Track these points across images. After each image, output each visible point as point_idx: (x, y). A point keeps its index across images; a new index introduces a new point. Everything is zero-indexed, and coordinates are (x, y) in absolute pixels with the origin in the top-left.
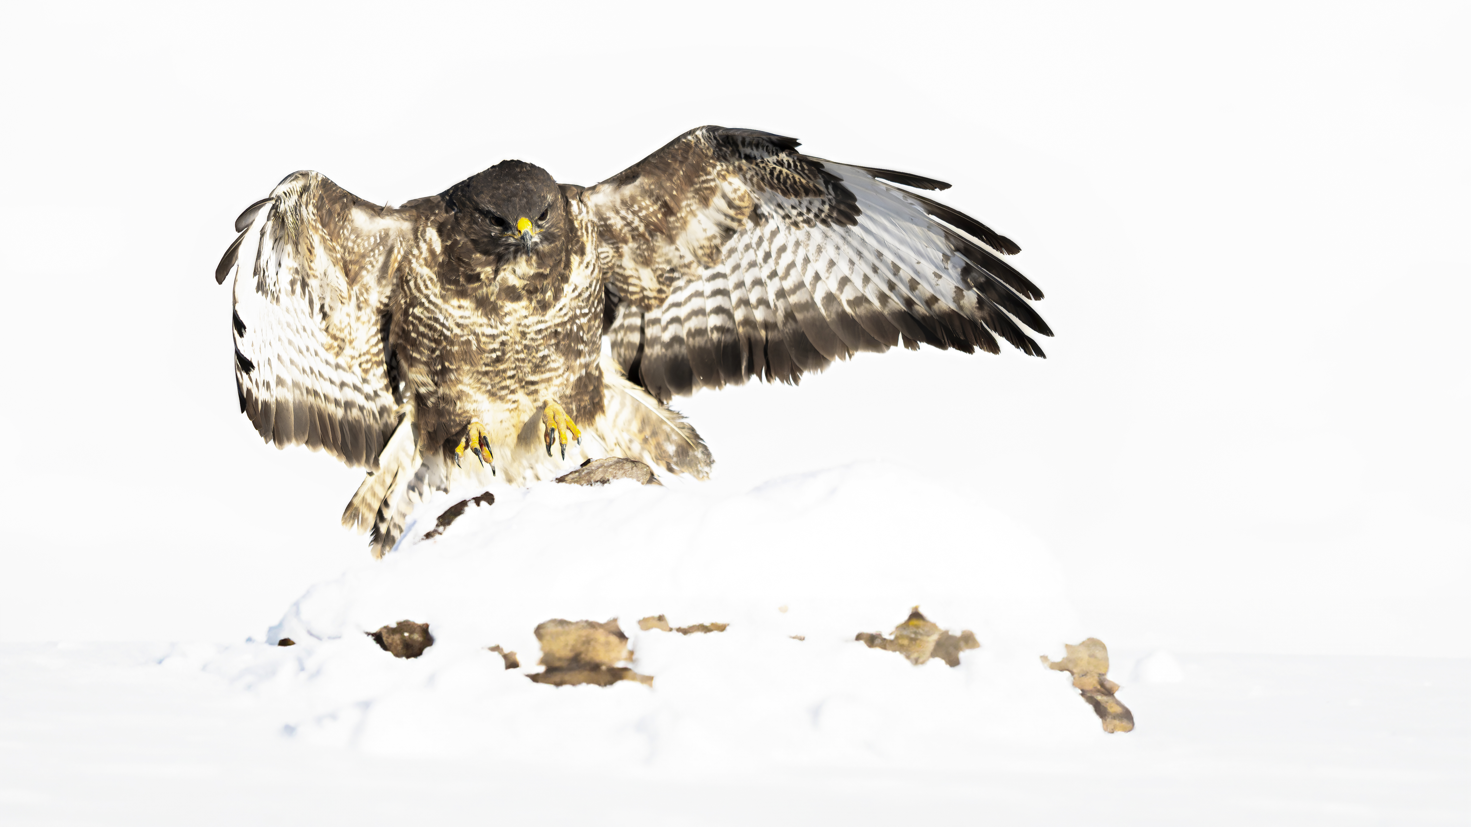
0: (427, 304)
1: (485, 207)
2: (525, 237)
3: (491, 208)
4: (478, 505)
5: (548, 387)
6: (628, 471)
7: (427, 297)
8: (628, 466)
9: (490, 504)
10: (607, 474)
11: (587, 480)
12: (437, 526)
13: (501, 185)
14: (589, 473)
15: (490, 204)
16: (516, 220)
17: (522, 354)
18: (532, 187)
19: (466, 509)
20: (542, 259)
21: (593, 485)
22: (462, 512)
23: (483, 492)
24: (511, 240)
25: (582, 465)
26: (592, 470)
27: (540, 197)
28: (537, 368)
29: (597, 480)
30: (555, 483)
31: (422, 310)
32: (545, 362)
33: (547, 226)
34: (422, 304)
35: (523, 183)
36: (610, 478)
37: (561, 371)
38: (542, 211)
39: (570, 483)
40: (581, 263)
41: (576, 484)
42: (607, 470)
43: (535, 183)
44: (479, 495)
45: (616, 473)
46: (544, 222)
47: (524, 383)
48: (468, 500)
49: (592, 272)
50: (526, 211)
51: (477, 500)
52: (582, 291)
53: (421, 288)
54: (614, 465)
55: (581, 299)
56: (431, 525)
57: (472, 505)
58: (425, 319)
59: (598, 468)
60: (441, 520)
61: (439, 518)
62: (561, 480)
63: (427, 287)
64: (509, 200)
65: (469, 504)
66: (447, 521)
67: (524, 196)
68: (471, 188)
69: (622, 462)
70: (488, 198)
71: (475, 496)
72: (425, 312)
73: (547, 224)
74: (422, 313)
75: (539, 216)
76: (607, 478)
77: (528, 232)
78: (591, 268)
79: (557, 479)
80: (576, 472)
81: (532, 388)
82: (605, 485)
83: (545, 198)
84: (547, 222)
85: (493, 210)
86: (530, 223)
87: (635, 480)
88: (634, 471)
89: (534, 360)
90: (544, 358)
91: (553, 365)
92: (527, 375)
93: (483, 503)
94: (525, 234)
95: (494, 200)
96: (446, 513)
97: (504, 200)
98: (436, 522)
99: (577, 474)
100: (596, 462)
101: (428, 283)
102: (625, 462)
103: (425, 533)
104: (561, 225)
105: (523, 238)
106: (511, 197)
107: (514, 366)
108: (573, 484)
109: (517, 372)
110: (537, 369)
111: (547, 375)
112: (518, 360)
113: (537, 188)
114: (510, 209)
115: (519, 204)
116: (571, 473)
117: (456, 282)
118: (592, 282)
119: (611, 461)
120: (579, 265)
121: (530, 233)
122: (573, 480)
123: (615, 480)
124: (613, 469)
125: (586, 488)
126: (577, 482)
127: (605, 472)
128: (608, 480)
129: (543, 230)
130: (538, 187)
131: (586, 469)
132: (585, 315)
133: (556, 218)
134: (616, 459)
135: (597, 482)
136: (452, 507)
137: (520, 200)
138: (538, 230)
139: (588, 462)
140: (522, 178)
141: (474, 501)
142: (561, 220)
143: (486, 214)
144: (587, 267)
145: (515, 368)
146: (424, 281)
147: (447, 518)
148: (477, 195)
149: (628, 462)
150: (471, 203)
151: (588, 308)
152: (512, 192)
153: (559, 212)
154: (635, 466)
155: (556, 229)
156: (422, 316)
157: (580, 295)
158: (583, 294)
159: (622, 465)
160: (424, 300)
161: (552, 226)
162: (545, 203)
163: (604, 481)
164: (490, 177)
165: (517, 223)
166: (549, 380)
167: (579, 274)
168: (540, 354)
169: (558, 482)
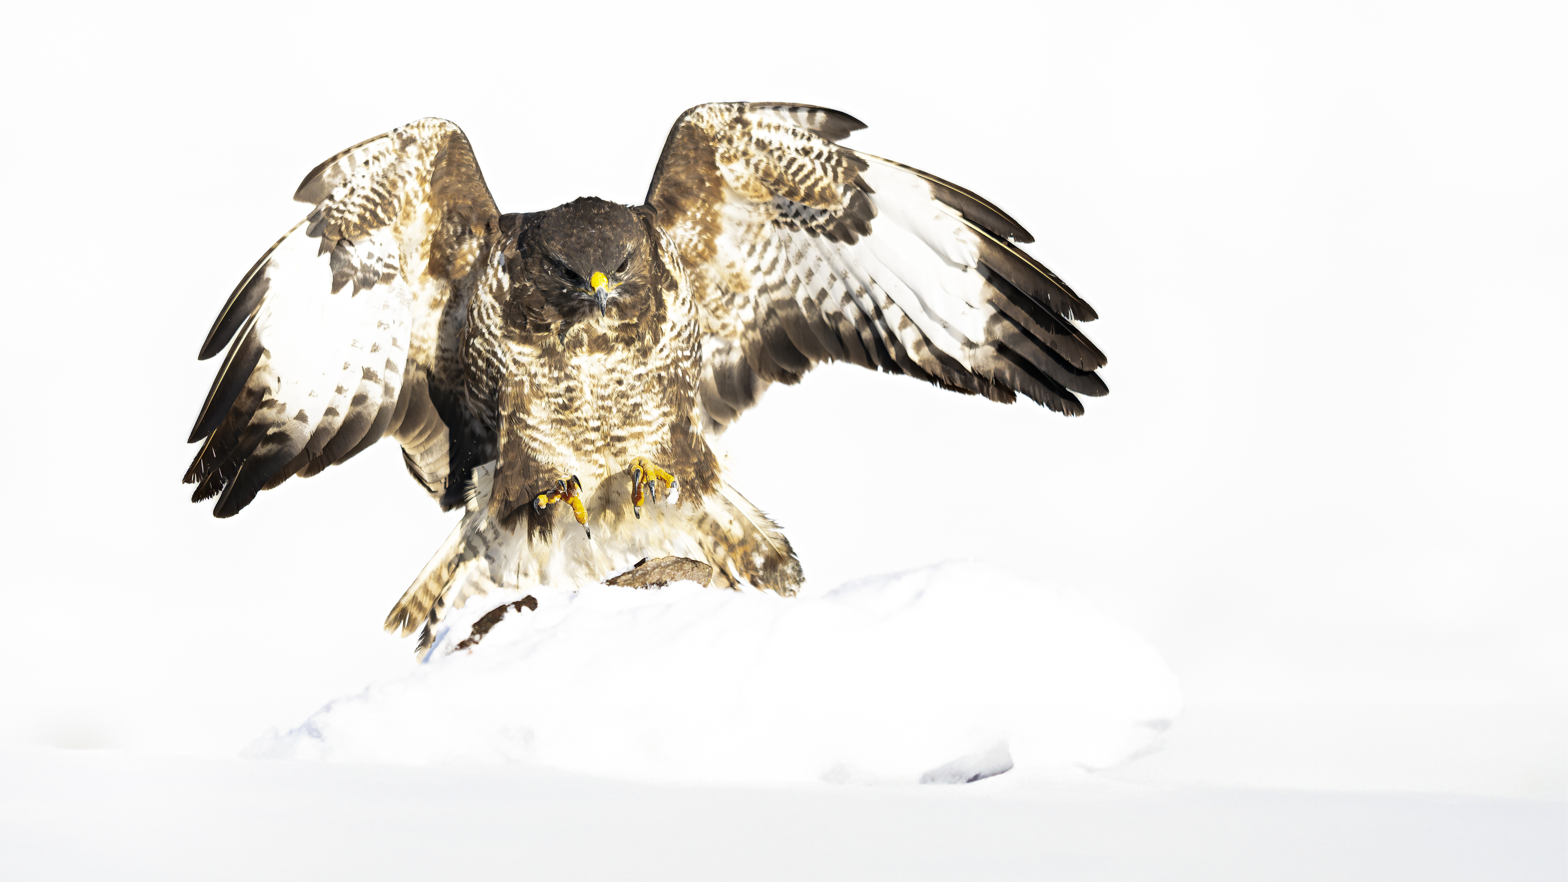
0: (487, 336)
1: (556, 257)
2: (599, 295)
3: (562, 258)
4: (519, 610)
5: (639, 444)
6: (688, 572)
7: (488, 327)
8: (687, 566)
9: (533, 610)
10: (664, 576)
11: (642, 582)
12: (473, 634)
13: (575, 231)
14: (644, 575)
15: (562, 254)
16: (590, 275)
17: (609, 401)
18: (609, 234)
19: (506, 614)
20: (623, 312)
21: (649, 587)
22: (501, 618)
23: (525, 596)
24: (584, 296)
25: (636, 566)
26: (648, 571)
27: (618, 246)
28: (628, 419)
29: (653, 582)
30: (605, 586)
31: (481, 341)
32: (637, 413)
33: (626, 278)
34: (483, 335)
35: (599, 229)
36: (668, 580)
37: (654, 426)
38: (620, 263)
39: (623, 585)
40: (676, 298)
41: (629, 587)
42: (664, 571)
43: (613, 229)
44: (520, 599)
45: (674, 574)
46: (623, 273)
47: (609, 440)
48: (507, 604)
49: (689, 311)
50: (601, 265)
51: (518, 605)
52: (681, 330)
53: (484, 318)
54: (672, 565)
55: (681, 339)
56: (466, 633)
57: (512, 610)
58: (484, 352)
59: (654, 569)
60: (477, 627)
61: (474, 625)
62: (612, 582)
63: (489, 317)
64: (582, 251)
65: (508, 609)
66: (483, 629)
67: (600, 247)
68: (541, 231)
69: (680, 562)
70: (559, 247)
71: (515, 600)
72: (485, 344)
73: (627, 275)
74: (481, 345)
75: (616, 269)
76: (664, 580)
77: (602, 290)
78: (687, 305)
79: (607, 581)
80: (629, 573)
81: (619, 445)
82: (662, 587)
83: (624, 247)
84: (627, 273)
85: (565, 262)
86: (605, 279)
87: (695, 582)
88: (694, 572)
89: (625, 409)
90: (636, 406)
91: (645, 418)
92: (612, 428)
93: (525, 609)
94: (599, 292)
95: (565, 250)
96: (482, 619)
97: (577, 251)
98: (471, 630)
99: (631, 575)
100: (652, 562)
101: (491, 311)
102: (684, 562)
103: (459, 642)
104: (646, 273)
105: (596, 296)
106: (584, 248)
107: (597, 415)
108: (625, 586)
109: (602, 423)
110: (628, 421)
111: (637, 429)
112: (603, 408)
113: (615, 236)
114: (583, 262)
115: (593, 255)
116: (624, 574)
117: (523, 327)
118: (690, 321)
119: (669, 561)
120: (675, 301)
121: (606, 290)
122: (626, 583)
123: (673, 582)
124: (671, 569)
125: (641, 591)
126: (630, 584)
127: (662, 573)
128: (666, 582)
129: (622, 283)
130: (617, 234)
131: (641, 569)
132: (688, 358)
133: (638, 267)
134: (674, 558)
135: (653, 584)
136: (489, 613)
137: (595, 251)
138: (615, 285)
139: (643, 561)
140: (598, 223)
141: (514, 606)
142: (645, 267)
143: (556, 264)
144: (683, 304)
145: (599, 419)
146: (487, 310)
147: (484, 625)
148: (548, 241)
149: (688, 562)
150: (541, 249)
151: (689, 350)
152: (586, 240)
153: (643, 257)
154: (696, 566)
155: (638, 279)
156: (482, 349)
157: (679, 334)
158: (682, 333)
159: (681, 565)
160: (485, 330)
161: (633, 276)
162: (623, 254)
163: (660, 583)
164: (563, 220)
165: (590, 279)
166: (639, 435)
167: (675, 310)
168: (632, 401)
169: (609, 585)
